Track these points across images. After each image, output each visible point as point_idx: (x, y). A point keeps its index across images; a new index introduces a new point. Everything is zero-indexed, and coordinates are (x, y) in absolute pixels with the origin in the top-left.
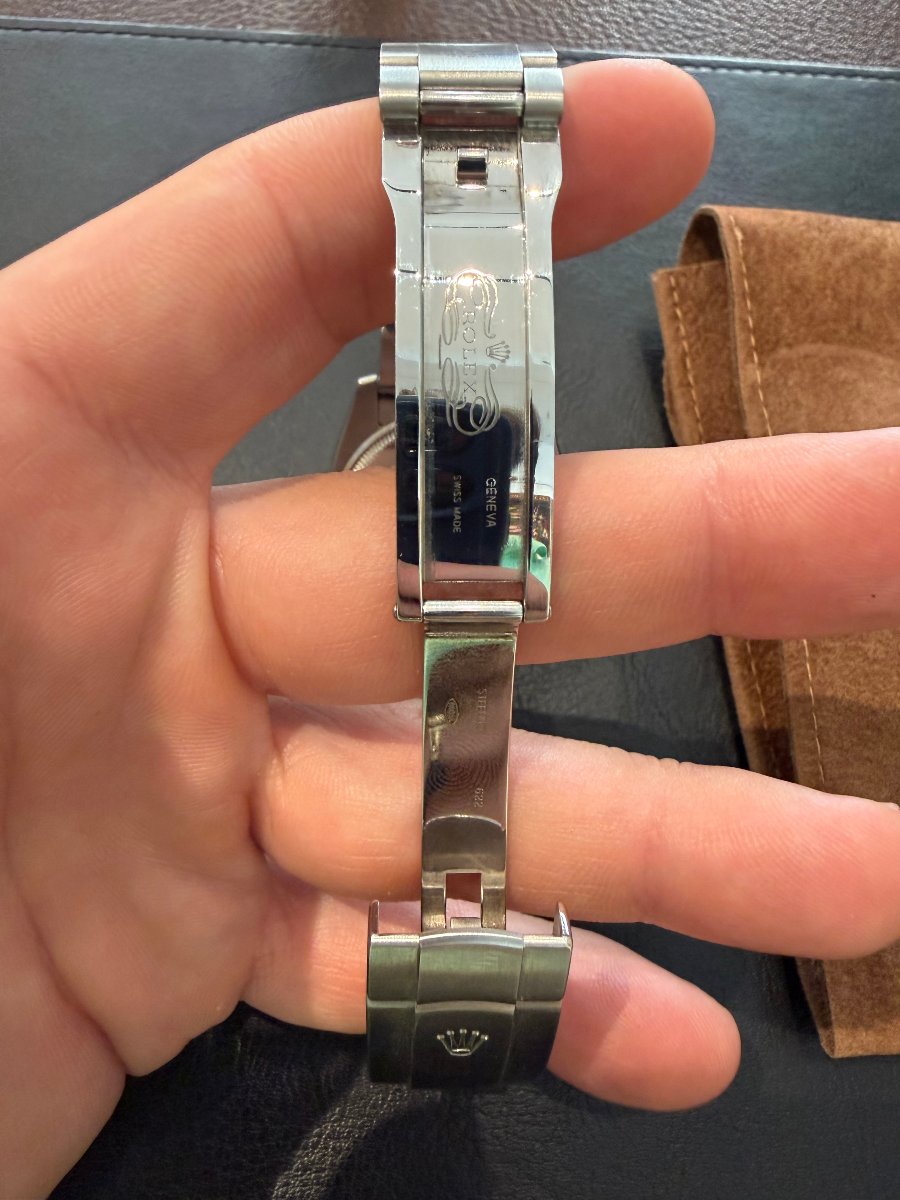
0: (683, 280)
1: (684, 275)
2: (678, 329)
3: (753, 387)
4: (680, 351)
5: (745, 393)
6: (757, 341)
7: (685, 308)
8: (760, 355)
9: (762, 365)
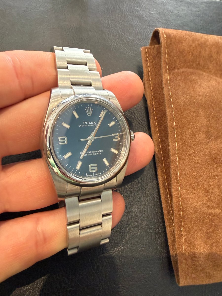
0: (149, 50)
1: (150, 48)
2: (147, 64)
3: (167, 80)
4: (148, 70)
6: (168, 67)
7: (150, 58)
8: (169, 71)
9: (169, 74)
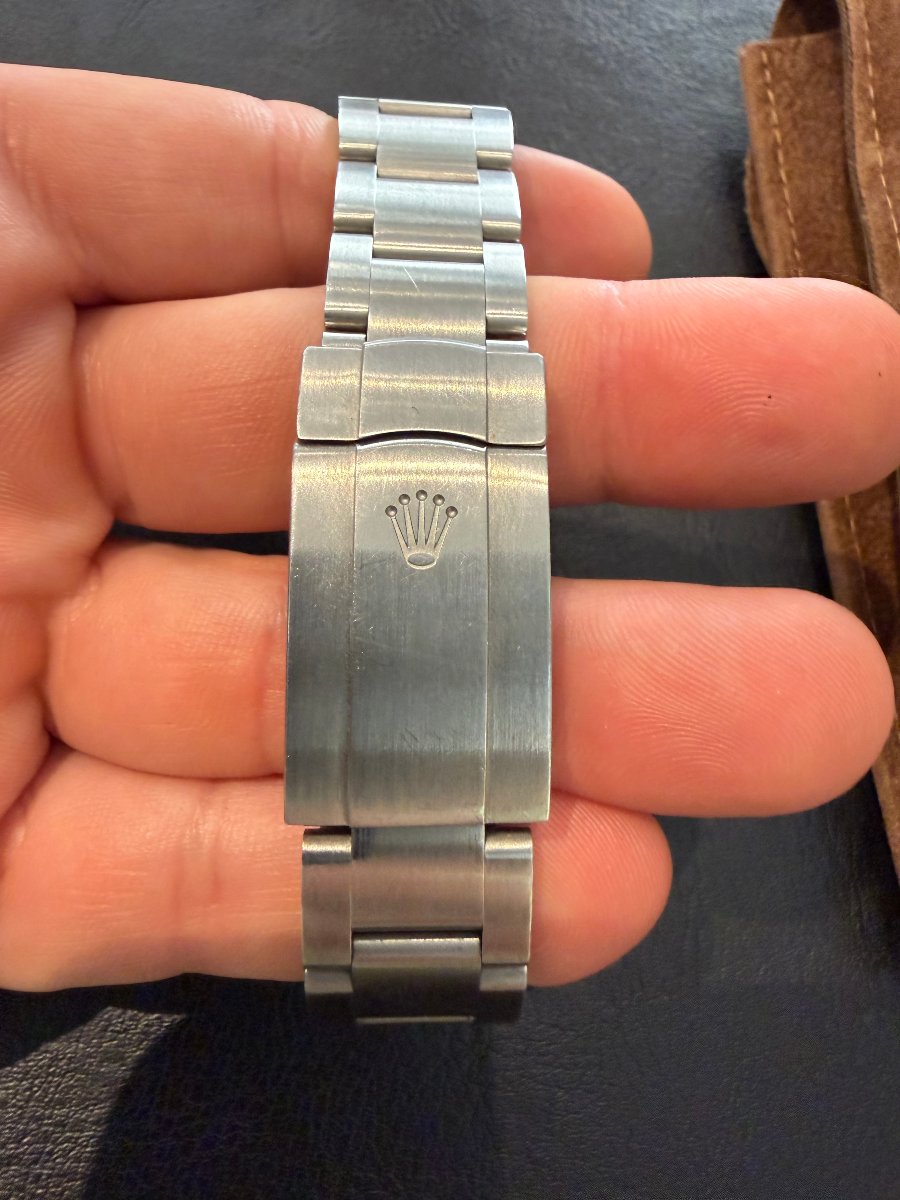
0: (777, 56)
1: (779, 49)
2: (768, 115)
3: (873, 170)
4: (771, 141)
5: (862, 177)
6: (878, 115)
7: (779, 90)
8: (883, 133)
9: (884, 144)
